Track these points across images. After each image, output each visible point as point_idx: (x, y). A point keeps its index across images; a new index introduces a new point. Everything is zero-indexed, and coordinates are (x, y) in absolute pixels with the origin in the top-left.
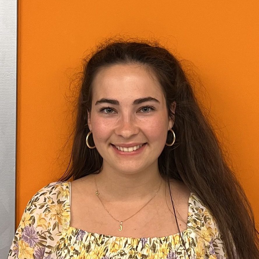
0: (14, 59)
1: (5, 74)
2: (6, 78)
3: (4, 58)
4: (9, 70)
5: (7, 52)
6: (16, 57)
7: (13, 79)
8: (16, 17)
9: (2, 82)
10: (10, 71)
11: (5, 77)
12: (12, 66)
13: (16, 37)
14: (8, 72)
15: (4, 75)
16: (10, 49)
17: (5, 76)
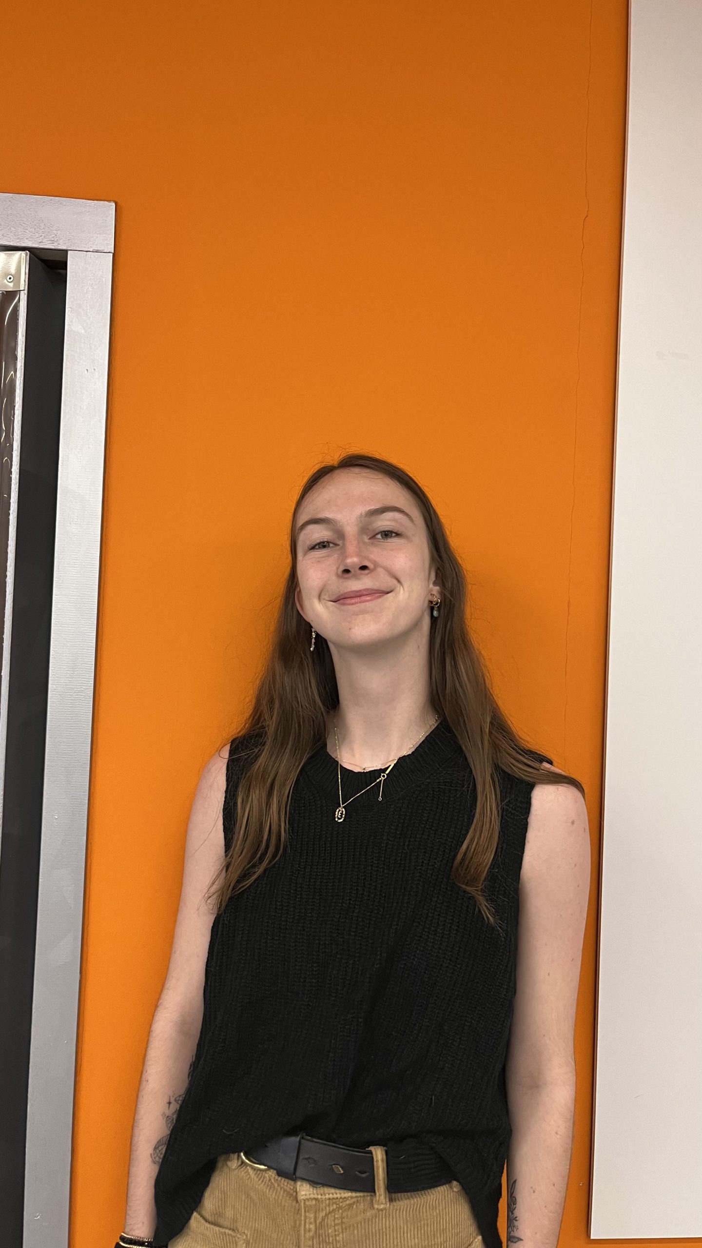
0: (91, 666)
1: (75, 689)
2: (77, 696)
3: (74, 664)
4: (82, 683)
5: (80, 655)
6: (94, 663)
7: (88, 697)
8: (97, 601)
9: (70, 701)
10: (83, 686)
11: (76, 694)
12: (87, 677)
13: (95, 632)
14: (79, 687)
15: (73, 692)
16: (85, 651)
17: (75, 692)
